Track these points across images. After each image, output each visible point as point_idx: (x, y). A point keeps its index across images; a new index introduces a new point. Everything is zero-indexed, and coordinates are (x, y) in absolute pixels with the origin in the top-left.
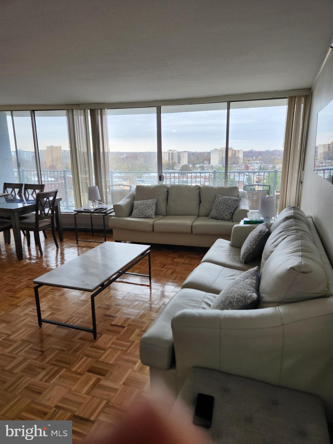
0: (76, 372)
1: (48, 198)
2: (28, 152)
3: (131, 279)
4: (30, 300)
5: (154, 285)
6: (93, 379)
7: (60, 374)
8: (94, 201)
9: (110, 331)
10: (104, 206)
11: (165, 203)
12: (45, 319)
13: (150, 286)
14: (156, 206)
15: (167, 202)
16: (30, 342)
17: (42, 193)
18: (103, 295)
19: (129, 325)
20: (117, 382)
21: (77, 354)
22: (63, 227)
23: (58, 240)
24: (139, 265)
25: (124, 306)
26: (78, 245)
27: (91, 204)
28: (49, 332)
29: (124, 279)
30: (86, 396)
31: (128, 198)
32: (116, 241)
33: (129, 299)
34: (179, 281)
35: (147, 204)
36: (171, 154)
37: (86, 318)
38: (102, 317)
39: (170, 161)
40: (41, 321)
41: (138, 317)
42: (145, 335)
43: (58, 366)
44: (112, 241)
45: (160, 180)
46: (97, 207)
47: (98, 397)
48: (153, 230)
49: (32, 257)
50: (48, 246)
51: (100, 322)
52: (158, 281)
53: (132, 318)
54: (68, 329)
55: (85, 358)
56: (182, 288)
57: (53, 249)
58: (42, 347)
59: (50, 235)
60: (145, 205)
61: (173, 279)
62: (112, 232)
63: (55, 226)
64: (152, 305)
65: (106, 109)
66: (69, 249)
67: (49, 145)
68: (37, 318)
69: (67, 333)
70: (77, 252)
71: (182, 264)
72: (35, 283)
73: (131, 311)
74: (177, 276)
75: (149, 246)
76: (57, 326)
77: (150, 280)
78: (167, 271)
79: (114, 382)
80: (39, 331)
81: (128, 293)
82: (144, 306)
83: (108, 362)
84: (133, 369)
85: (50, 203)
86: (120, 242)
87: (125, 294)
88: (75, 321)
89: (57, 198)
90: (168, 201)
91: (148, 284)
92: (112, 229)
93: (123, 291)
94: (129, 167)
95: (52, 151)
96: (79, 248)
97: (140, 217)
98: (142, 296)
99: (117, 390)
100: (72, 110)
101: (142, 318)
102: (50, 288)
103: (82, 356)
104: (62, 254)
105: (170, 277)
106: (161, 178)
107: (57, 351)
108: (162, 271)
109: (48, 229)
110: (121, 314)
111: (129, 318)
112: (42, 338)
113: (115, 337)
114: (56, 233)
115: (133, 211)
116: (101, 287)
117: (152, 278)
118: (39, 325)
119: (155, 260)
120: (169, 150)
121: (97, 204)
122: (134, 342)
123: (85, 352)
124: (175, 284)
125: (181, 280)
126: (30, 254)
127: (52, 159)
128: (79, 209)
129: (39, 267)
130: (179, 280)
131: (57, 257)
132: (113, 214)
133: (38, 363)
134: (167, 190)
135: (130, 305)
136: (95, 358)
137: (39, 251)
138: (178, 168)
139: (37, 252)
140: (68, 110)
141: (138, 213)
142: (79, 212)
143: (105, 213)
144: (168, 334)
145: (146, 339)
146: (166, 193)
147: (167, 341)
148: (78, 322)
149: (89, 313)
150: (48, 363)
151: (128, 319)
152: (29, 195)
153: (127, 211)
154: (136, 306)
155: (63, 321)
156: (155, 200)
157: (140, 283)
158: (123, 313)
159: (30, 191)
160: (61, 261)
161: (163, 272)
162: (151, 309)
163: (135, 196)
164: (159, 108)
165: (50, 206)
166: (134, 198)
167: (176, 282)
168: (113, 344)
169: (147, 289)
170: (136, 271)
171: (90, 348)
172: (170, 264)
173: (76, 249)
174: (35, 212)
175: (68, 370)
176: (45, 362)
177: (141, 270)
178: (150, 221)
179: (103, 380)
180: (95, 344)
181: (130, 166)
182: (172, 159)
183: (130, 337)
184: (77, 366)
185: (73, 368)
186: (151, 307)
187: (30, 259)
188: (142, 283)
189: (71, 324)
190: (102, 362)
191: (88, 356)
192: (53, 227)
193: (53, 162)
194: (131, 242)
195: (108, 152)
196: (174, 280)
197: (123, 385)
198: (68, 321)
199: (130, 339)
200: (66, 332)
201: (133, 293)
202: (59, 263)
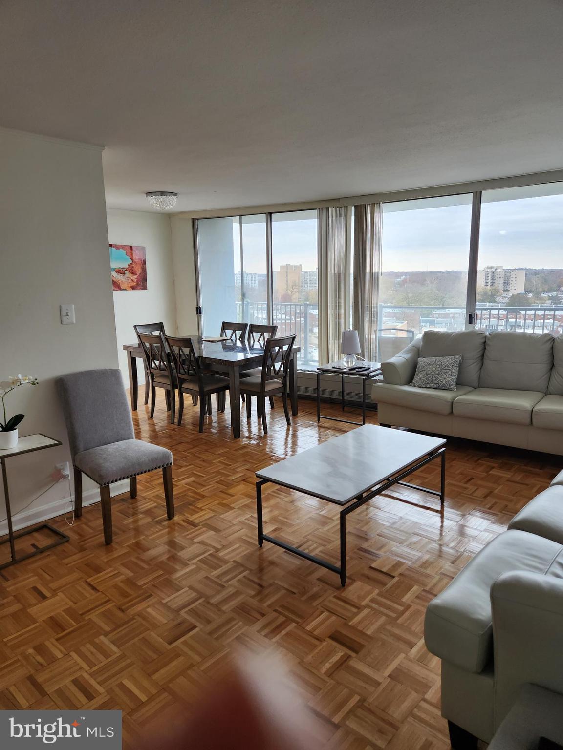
0: (310, 633)
1: (281, 347)
2: (254, 274)
3: (406, 494)
4: (248, 502)
5: (448, 511)
6: (338, 652)
7: (288, 629)
8: (350, 355)
9: (368, 578)
10: (366, 363)
11: (478, 363)
12: (267, 535)
13: (441, 512)
14: (459, 370)
15: (480, 364)
16: (246, 569)
17: (273, 339)
18: (357, 514)
19: (401, 574)
20: (378, 670)
21: (315, 604)
22: (298, 393)
23: (290, 413)
24: (422, 472)
25: (393, 540)
26: (319, 424)
27: (345, 359)
28: (273, 557)
29: (394, 493)
30: (327, 679)
31: (407, 352)
32: (382, 425)
33: (402, 529)
34: (499, 513)
35: (442, 364)
36: (493, 274)
37: (329, 547)
38: (355, 550)
39: (489, 287)
40: (261, 538)
41: (419, 564)
42: (437, 601)
43: (284, 616)
44: (374, 423)
45: (470, 322)
46: (354, 363)
47: (346, 687)
48: (452, 412)
49: (253, 436)
50: (275, 420)
51: (351, 558)
52: (456, 506)
53: (408, 564)
54: (301, 559)
55: (326, 614)
56: (509, 528)
57: (283, 426)
58: (260, 578)
59: (279, 405)
60: (438, 366)
61: (488, 506)
62: (377, 409)
63: (288, 391)
64: (444, 549)
65: (381, 203)
66: (306, 429)
67: (284, 264)
68: (257, 532)
69: (299, 565)
70: (317, 435)
71: (508, 481)
72: (258, 476)
73: (404, 550)
74: (496, 503)
75: (443, 441)
76: (284, 550)
77: (442, 502)
78: (475, 491)
79: (373, 668)
80: (258, 553)
81: (401, 518)
82: (430, 546)
83: (364, 631)
84: (407, 655)
85: (284, 354)
86: (389, 426)
87: (396, 519)
88: (311, 548)
89: (294, 347)
90: (484, 360)
91: (439, 508)
92: (377, 404)
93: (392, 512)
94: (408, 297)
95: (287, 273)
96: (322, 430)
97: (428, 386)
98: (426, 528)
99: (379, 684)
100: (328, 209)
101: (425, 568)
102: (276, 488)
103: (323, 609)
104: (295, 436)
105: (482, 501)
106: (471, 319)
107: (283, 592)
108: (466, 488)
109: (277, 395)
110: (388, 553)
111: (402, 563)
112: (262, 566)
113: (377, 591)
114: (288, 402)
115: (416, 375)
116: (357, 500)
117: (445, 498)
118: (259, 544)
119: (451, 466)
120: (488, 268)
121: (354, 360)
122: (409, 606)
123: (326, 603)
124: (493, 518)
125: (503, 512)
126: (249, 431)
127: (287, 285)
128: (324, 367)
129: (262, 453)
130: (501, 512)
131: (286, 439)
132: (381, 377)
133: (254, 602)
134: (483, 340)
135: (405, 541)
136: (343, 618)
137: (262, 428)
138: (503, 299)
139: (260, 429)
140: (321, 209)
141: (424, 380)
142: (324, 371)
143: (367, 375)
144: (483, 609)
145: (437, 608)
146: (482, 347)
147: (478, 622)
148: (317, 551)
149: (334, 540)
150: (269, 606)
151: (399, 564)
152: (254, 341)
153: (404, 374)
154: (415, 543)
155: (294, 544)
156: (458, 358)
157: (421, 504)
158: (392, 551)
159: (257, 335)
160: (292, 447)
161: (467, 490)
162: (440, 554)
163: (420, 349)
164: (478, 194)
165: (283, 359)
166: (418, 352)
167: (494, 514)
168: (372, 600)
169: (437, 518)
170: (417, 482)
171: (335, 600)
172: (482, 479)
173: (316, 430)
174: (261, 368)
175: (299, 626)
176: (266, 605)
177: (426, 480)
178: (447, 395)
179: (354, 659)
180: (343, 594)
181: (410, 295)
182: (492, 282)
183: (403, 597)
184: (314, 623)
185: (308, 624)
186: (440, 551)
187: (249, 438)
188: (426, 505)
189: (306, 551)
190: (354, 628)
191: (332, 612)
192: (284, 392)
193: (287, 290)
194: (407, 429)
195: (378, 273)
196: (490, 508)
197: (389, 679)
198: (300, 546)
199: (404, 600)
200: (298, 563)
201: (410, 520)
202: (289, 449)
